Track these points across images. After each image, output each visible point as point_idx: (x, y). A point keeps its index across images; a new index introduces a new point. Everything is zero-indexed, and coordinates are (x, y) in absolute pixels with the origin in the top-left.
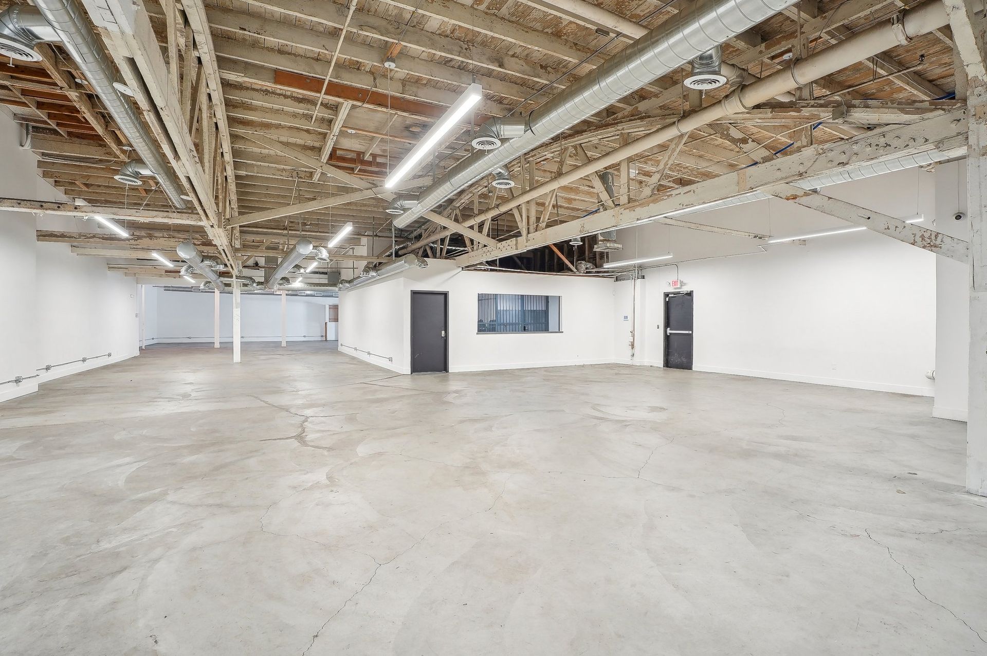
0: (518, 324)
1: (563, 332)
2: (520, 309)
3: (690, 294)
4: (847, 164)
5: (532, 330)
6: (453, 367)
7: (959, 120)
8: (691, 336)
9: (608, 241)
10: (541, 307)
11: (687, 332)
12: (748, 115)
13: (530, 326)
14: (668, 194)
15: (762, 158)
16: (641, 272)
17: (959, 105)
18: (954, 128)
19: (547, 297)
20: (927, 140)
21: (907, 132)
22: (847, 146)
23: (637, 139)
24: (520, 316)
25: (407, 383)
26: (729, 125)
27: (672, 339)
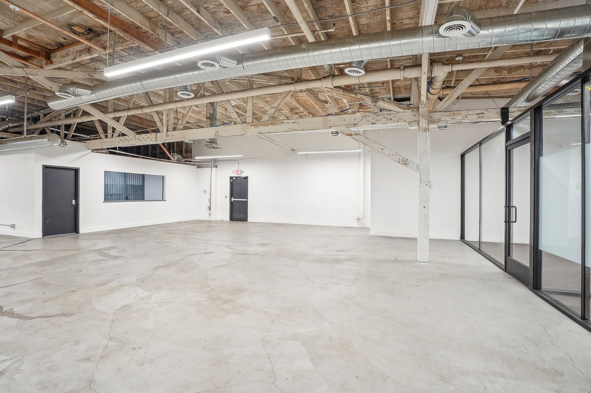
0: (122, 195)
1: (166, 200)
2: (123, 184)
3: (246, 178)
4: (375, 124)
5: (135, 199)
6: (83, 228)
7: (416, 116)
8: (246, 202)
9: (213, 142)
10: (138, 183)
11: (244, 200)
12: (330, 90)
13: (130, 196)
14: (281, 121)
15: (335, 113)
16: (215, 163)
17: (416, 109)
18: (414, 118)
19: (143, 176)
20: (405, 121)
21: (398, 116)
22: (375, 116)
23: (265, 87)
24: (123, 189)
25: (39, 245)
26: (318, 92)
27: (234, 204)
